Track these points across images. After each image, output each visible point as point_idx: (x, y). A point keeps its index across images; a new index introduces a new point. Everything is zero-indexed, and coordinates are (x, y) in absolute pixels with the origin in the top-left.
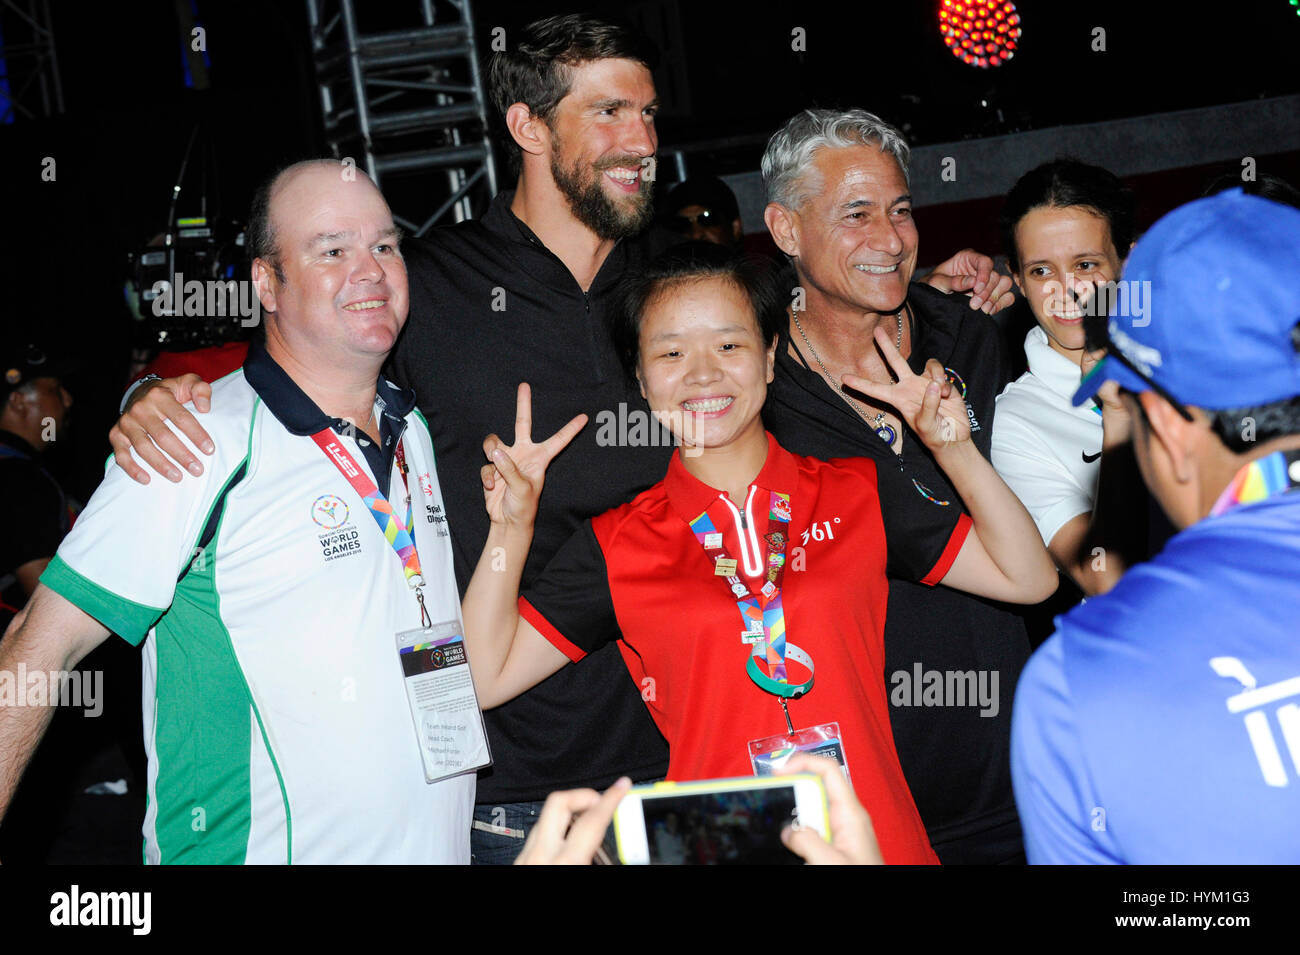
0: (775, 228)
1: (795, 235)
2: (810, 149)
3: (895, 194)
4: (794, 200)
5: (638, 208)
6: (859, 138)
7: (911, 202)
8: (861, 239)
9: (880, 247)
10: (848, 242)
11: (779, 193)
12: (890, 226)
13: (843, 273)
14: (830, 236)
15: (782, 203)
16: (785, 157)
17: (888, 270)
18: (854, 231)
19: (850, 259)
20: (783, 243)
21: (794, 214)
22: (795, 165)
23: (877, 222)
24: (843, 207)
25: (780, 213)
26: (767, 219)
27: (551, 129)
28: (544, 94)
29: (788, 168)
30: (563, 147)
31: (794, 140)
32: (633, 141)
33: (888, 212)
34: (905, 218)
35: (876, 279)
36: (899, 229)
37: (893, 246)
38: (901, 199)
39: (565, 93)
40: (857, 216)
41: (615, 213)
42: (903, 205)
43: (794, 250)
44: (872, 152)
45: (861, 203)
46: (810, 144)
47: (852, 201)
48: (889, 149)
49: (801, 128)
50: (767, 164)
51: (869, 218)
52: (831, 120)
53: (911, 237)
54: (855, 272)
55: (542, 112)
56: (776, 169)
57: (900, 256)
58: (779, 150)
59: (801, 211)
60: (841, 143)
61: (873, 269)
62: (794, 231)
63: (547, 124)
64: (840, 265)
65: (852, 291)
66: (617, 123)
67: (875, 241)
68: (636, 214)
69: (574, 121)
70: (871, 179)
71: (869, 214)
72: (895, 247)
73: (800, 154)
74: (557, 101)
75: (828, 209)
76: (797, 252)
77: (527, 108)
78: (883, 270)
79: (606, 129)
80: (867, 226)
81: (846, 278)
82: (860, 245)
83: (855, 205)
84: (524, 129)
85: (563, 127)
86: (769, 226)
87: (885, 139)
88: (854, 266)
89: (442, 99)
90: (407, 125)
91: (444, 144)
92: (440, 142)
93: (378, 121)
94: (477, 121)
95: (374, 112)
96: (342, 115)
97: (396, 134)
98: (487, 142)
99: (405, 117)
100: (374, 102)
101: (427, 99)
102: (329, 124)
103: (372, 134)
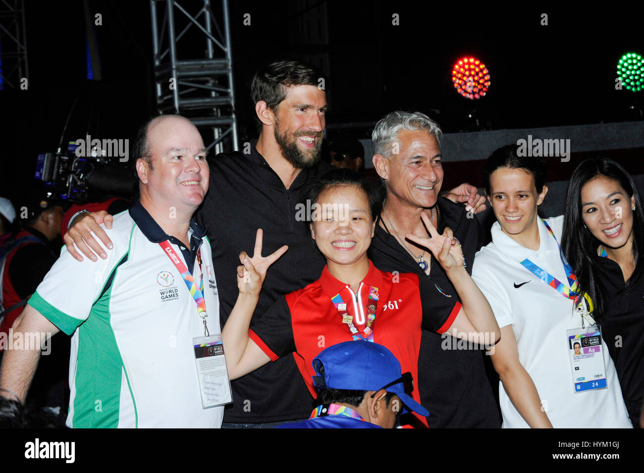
0: (377, 165)
1: (387, 170)
2: (396, 130)
3: (434, 153)
4: (388, 153)
5: (313, 155)
6: (420, 127)
7: (441, 157)
8: (417, 173)
9: (426, 178)
10: (412, 175)
11: (380, 149)
12: (431, 169)
13: (408, 188)
14: (404, 171)
15: (381, 154)
16: (384, 133)
17: (429, 188)
18: (415, 170)
19: (412, 183)
20: (381, 173)
21: (387, 160)
22: (389, 137)
23: (425, 166)
24: (410, 158)
25: (380, 159)
26: (374, 161)
27: (275, 115)
28: (273, 98)
29: (385, 138)
30: (280, 124)
31: (389, 125)
32: (313, 124)
33: (431, 161)
34: (438, 165)
35: (424, 192)
36: (435, 170)
37: (432, 178)
38: (437, 156)
39: (283, 99)
40: (417, 163)
41: (302, 157)
42: (438, 159)
43: (386, 176)
44: (425, 133)
45: (419, 157)
46: (396, 129)
47: (415, 156)
48: (433, 132)
49: (393, 120)
50: (375, 135)
51: (422, 164)
52: (407, 117)
53: (440, 173)
54: (414, 189)
55: (272, 106)
56: (380, 138)
57: (436, 182)
58: (382, 129)
59: (390, 159)
60: (412, 129)
61: (422, 188)
62: (386, 167)
63: (274, 112)
64: (407, 185)
65: (412, 197)
66: (306, 115)
67: (425, 175)
68: (312, 157)
69: (286, 112)
70: (425, 146)
71: (422, 162)
72: (433, 178)
73: (391, 132)
74: (279, 102)
75: (403, 159)
76: (387, 177)
77: (265, 104)
78: (427, 188)
79: (300, 117)
80: (421, 168)
81: (410, 191)
82: (417, 176)
83: (416, 158)
84: (263, 113)
85: (281, 114)
86: (375, 165)
87: (432, 127)
88: (414, 186)
89: (213, 94)
90: (196, 105)
91: (213, 116)
92: (211, 114)
93: (183, 102)
94: (230, 106)
95: (181, 97)
96: (165, 98)
97: (191, 109)
98: (234, 116)
99: (196, 101)
100: (182, 93)
101: (206, 93)
102: (159, 102)
103: (180, 108)
